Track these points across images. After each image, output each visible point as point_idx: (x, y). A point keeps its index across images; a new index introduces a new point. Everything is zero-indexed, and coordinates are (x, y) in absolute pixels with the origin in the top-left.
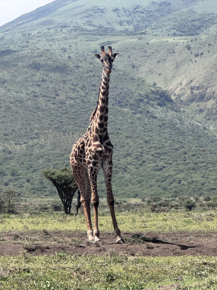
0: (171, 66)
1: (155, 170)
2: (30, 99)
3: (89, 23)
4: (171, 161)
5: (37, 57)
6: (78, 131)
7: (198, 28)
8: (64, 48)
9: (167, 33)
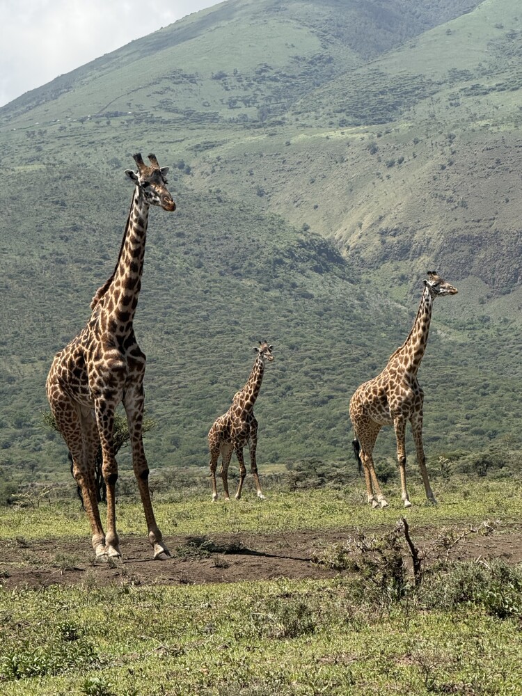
0: (339, 188)
1: (314, 404)
2: (48, 268)
3: (166, 106)
4: (344, 385)
5: (60, 181)
6: (151, 330)
7: (390, 107)
8: (116, 159)
9: (328, 121)
